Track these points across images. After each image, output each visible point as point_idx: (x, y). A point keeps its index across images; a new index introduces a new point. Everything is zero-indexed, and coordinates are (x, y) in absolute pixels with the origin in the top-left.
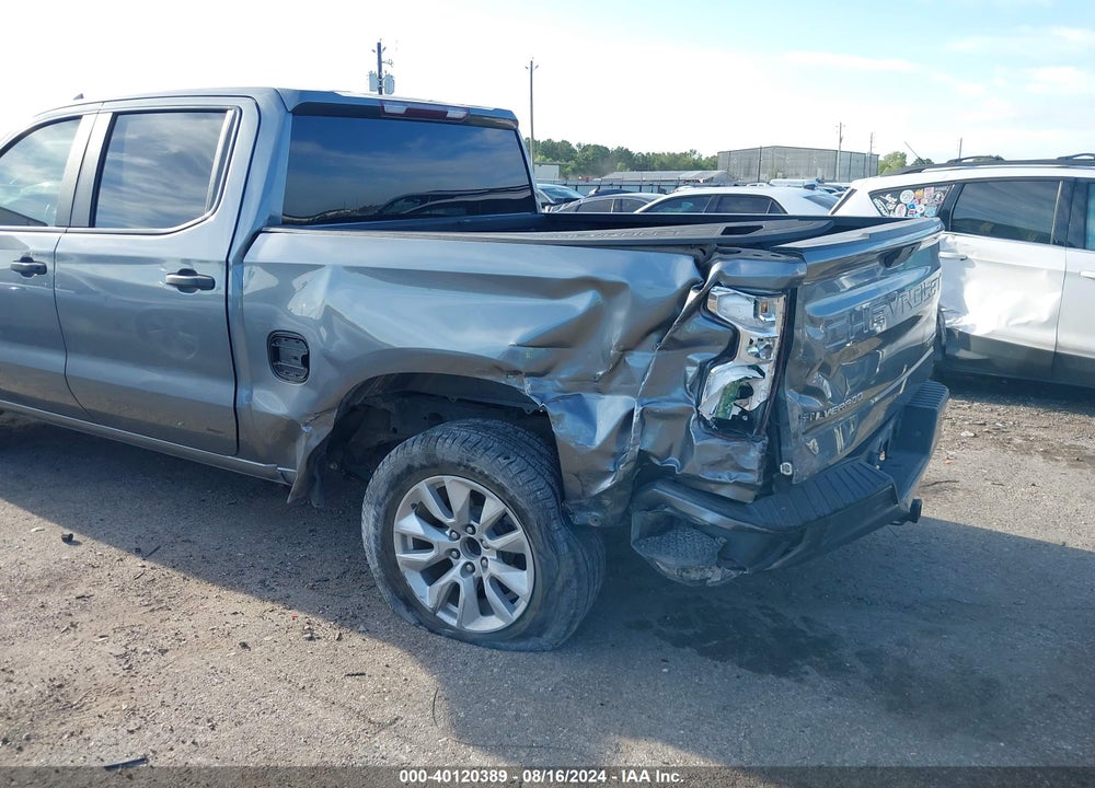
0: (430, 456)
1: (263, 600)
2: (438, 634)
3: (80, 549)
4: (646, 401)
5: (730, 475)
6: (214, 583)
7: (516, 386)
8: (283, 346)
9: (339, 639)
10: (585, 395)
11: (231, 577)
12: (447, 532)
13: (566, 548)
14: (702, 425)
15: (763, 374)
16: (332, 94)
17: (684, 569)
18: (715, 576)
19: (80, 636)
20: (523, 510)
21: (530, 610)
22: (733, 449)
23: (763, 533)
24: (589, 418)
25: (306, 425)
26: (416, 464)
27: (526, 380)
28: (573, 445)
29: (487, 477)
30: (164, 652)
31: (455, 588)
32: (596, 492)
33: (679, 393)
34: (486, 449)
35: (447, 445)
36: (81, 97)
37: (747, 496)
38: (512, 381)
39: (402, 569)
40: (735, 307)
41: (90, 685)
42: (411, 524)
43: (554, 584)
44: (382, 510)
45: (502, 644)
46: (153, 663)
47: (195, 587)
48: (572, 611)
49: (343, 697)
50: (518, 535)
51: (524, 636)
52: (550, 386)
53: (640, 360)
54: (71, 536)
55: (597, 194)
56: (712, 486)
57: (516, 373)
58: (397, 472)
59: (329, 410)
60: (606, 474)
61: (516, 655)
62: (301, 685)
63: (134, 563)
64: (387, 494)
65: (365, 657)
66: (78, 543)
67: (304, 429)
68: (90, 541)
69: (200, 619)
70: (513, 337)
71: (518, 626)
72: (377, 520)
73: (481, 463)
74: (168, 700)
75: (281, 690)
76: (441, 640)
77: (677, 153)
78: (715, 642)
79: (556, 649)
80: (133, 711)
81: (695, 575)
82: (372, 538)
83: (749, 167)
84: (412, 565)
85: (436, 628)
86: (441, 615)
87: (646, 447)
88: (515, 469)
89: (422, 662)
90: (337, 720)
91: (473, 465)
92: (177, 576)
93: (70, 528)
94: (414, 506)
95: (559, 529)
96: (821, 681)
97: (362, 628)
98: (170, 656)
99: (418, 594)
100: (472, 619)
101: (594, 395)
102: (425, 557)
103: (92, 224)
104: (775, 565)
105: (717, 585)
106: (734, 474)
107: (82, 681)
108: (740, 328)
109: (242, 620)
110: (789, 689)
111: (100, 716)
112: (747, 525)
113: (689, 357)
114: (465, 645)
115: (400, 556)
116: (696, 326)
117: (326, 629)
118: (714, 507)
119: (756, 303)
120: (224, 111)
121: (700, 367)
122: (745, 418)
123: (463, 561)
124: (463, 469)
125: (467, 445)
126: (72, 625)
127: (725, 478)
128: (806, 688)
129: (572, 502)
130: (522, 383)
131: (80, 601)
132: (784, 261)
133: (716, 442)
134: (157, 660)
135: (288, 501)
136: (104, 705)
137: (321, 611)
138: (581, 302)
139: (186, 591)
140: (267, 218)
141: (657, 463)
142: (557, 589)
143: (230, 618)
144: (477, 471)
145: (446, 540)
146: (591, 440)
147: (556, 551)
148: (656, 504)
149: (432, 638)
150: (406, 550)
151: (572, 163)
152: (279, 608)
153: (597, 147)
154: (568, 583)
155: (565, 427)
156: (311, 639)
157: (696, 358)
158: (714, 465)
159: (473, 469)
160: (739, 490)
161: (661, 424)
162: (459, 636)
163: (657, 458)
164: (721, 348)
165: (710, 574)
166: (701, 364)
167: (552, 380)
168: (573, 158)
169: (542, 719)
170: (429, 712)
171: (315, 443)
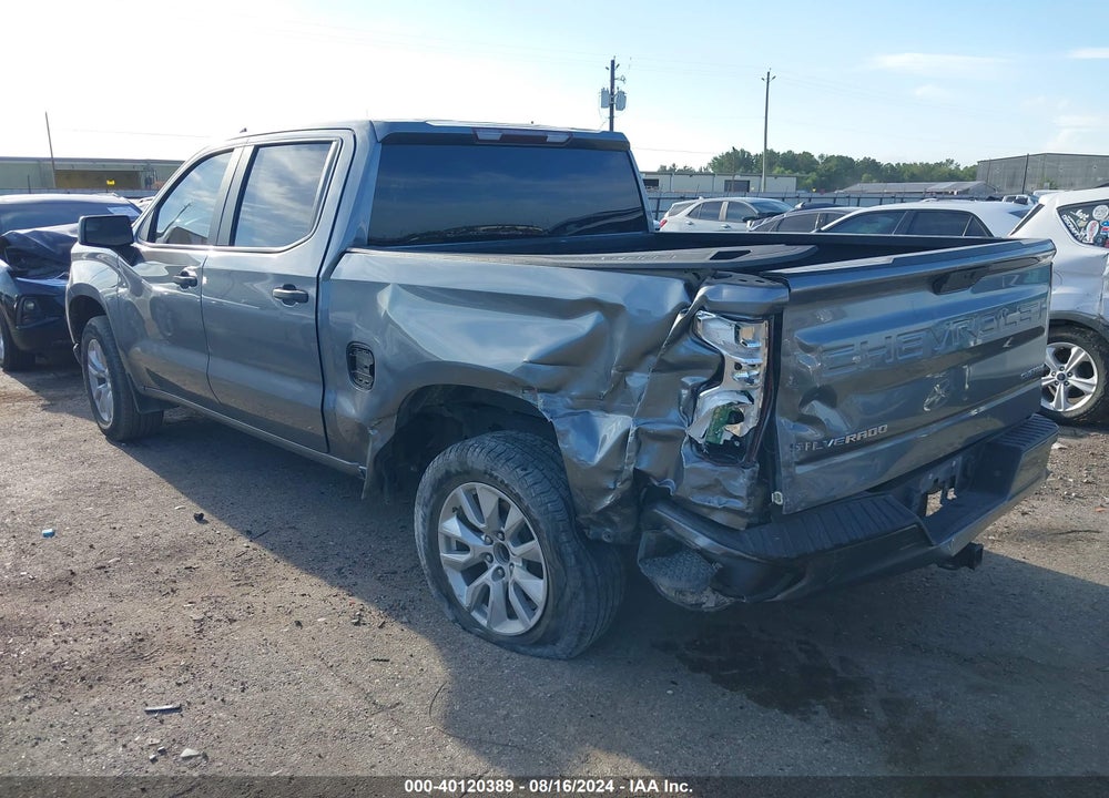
0: (463, 463)
1: (332, 585)
2: (469, 632)
3: (206, 526)
4: (642, 421)
5: (719, 499)
6: (298, 566)
7: (531, 401)
8: (359, 355)
9: (381, 627)
10: (593, 413)
11: (313, 562)
12: (483, 537)
13: (573, 561)
14: (694, 448)
15: (752, 400)
16: (424, 124)
17: (681, 592)
18: (710, 601)
19: (175, 600)
20: (536, 520)
21: (544, 618)
22: (722, 473)
23: (754, 561)
24: (592, 435)
25: (372, 428)
26: (453, 470)
27: (539, 395)
28: (575, 460)
29: (507, 486)
30: (232, 621)
31: (486, 590)
32: (600, 508)
33: (674, 415)
34: (508, 460)
35: (476, 454)
36: (245, 130)
37: (739, 523)
38: (527, 396)
39: (445, 567)
40: (719, 332)
41: (165, 642)
42: (452, 526)
43: (563, 595)
44: (428, 511)
45: (522, 649)
46: (220, 630)
47: (282, 568)
48: (581, 623)
49: (361, 678)
50: (534, 545)
51: (541, 643)
52: (561, 403)
53: (637, 380)
54: (202, 515)
55: (804, 207)
56: (705, 510)
57: (530, 388)
58: (439, 476)
59: (390, 416)
60: (607, 491)
61: (532, 660)
62: (330, 664)
63: (243, 543)
64: (431, 496)
65: (397, 645)
66: (206, 522)
67: (371, 432)
68: (216, 520)
69: (274, 596)
70: (526, 355)
71: (535, 633)
72: (424, 520)
73: (502, 473)
74: (219, 663)
75: (311, 666)
76: (469, 638)
77: (932, 162)
78: (735, 671)
79: (569, 659)
80: (187, 668)
81: (691, 599)
82: (421, 536)
83: (1014, 176)
84: (454, 564)
85: (469, 625)
86: (475, 614)
87: (643, 467)
88: (530, 480)
89: (444, 655)
90: (347, 698)
91: (495, 474)
92: (271, 557)
93: (205, 509)
94: (454, 509)
95: (568, 542)
96: (828, 723)
97: (404, 619)
98: (236, 626)
99: (457, 592)
100: (500, 622)
101: (600, 413)
102: (462, 558)
103: (232, 243)
104: (779, 597)
105: (712, 610)
106: (724, 500)
107: (159, 638)
108: (724, 352)
109: (306, 601)
110: (789, 726)
111: (161, 669)
112: (737, 553)
113: (683, 379)
114: (489, 645)
115: (444, 555)
116: (686, 348)
117: (374, 615)
118: (704, 532)
119: (737, 328)
120: (330, 142)
121: (692, 391)
122: (737, 444)
123: (495, 565)
124: (488, 477)
125: (492, 454)
126: (172, 591)
127: (715, 503)
128: (808, 728)
129: (583, 516)
130: (535, 399)
131: (188, 572)
132: (766, 287)
133: (706, 465)
134: (225, 627)
135: (363, 497)
136: (168, 659)
137: (376, 601)
138: (586, 323)
139: (273, 571)
140: (352, 240)
141: (656, 483)
142: (567, 599)
143: (298, 600)
144: (499, 479)
145: (480, 544)
146: (592, 456)
147: (563, 562)
148: (658, 524)
149: (463, 635)
150: (449, 550)
151: (813, 176)
152: (343, 593)
153: (841, 158)
154: (575, 595)
155: (570, 443)
156: (357, 624)
157: (688, 380)
158: (703, 489)
159: (496, 478)
160: (731, 516)
161: (657, 445)
162: (487, 636)
163: (655, 478)
164: (711, 372)
165: (704, 600)
166: (693, 386)
167: (563, 397)
168: (814, 170)
169: (529, 721)
170: (429, 702)
171: (380, 445)
